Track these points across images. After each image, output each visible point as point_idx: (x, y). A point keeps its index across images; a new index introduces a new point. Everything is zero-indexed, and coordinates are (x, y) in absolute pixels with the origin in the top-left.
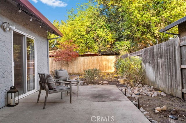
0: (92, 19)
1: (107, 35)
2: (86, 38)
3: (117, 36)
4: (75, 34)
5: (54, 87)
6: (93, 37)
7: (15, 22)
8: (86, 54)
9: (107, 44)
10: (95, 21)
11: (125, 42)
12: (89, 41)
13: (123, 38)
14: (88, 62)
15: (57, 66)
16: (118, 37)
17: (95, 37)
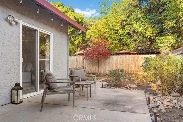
0: (128, 11)
1: (146, 30)
2: (119, 34)
3: (158, 29)
4: (107, 30)
5: (54, 88)
6: (129, 32)
7: (25, 16)
8: (120, 52)
9: (145, 40)
10: (131, 13)
11: (167, 37)
12: (123, 37)
13: (166, 32)
14: (122, 61)
15: (88, 65)
16: (159, 31)
17: (131, 32)
